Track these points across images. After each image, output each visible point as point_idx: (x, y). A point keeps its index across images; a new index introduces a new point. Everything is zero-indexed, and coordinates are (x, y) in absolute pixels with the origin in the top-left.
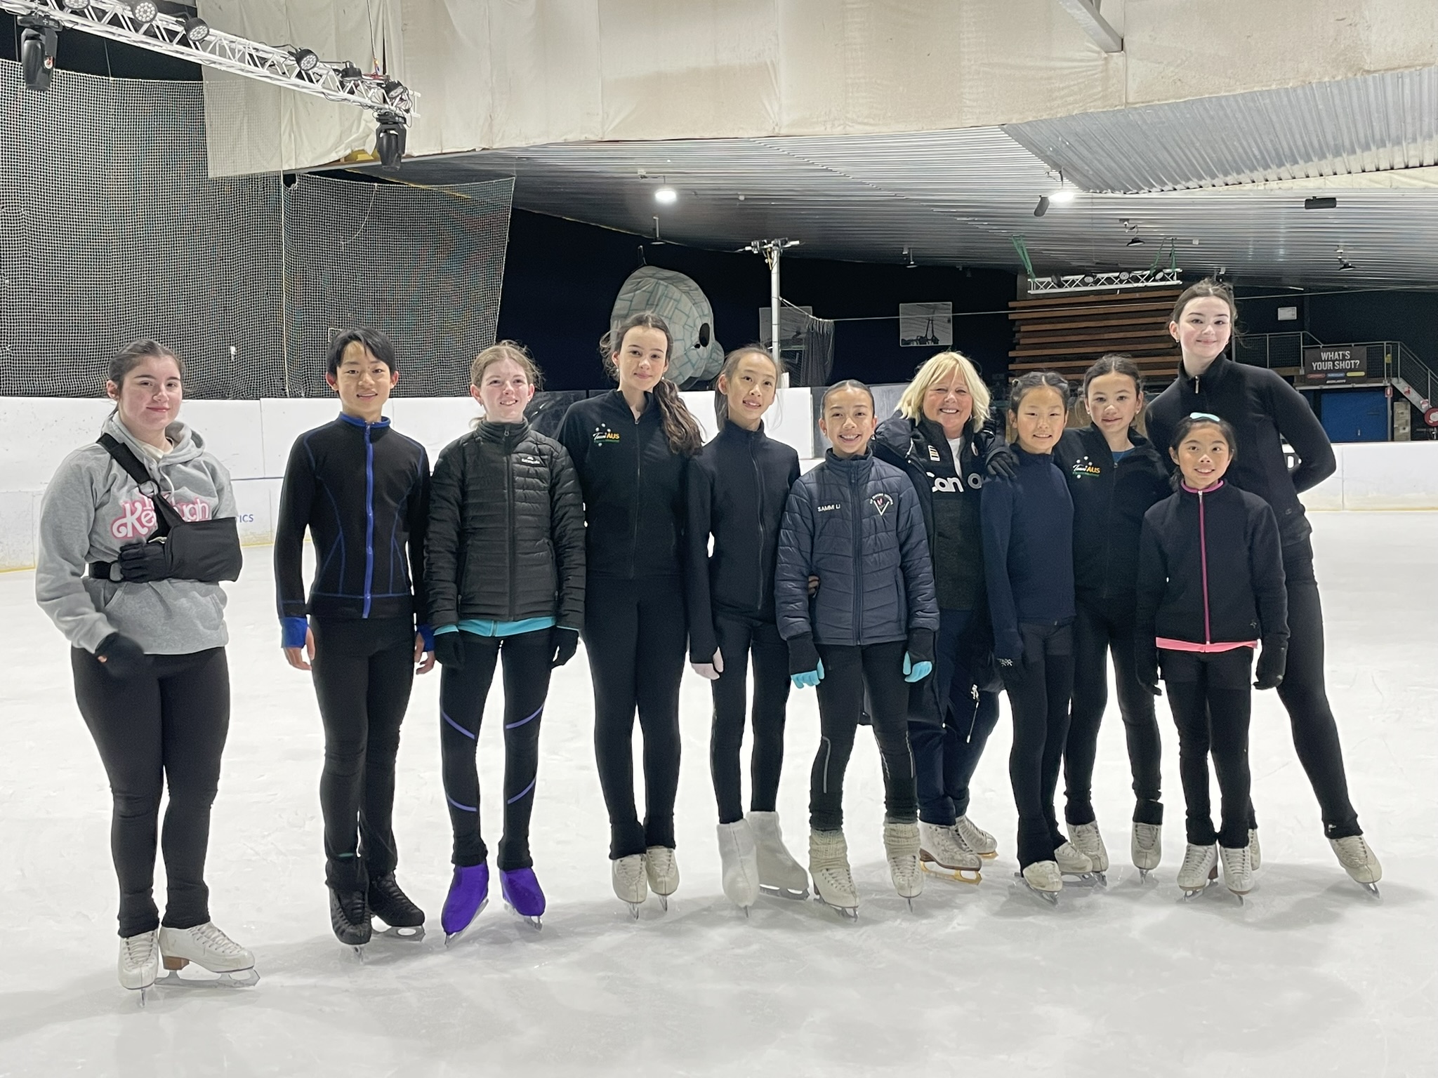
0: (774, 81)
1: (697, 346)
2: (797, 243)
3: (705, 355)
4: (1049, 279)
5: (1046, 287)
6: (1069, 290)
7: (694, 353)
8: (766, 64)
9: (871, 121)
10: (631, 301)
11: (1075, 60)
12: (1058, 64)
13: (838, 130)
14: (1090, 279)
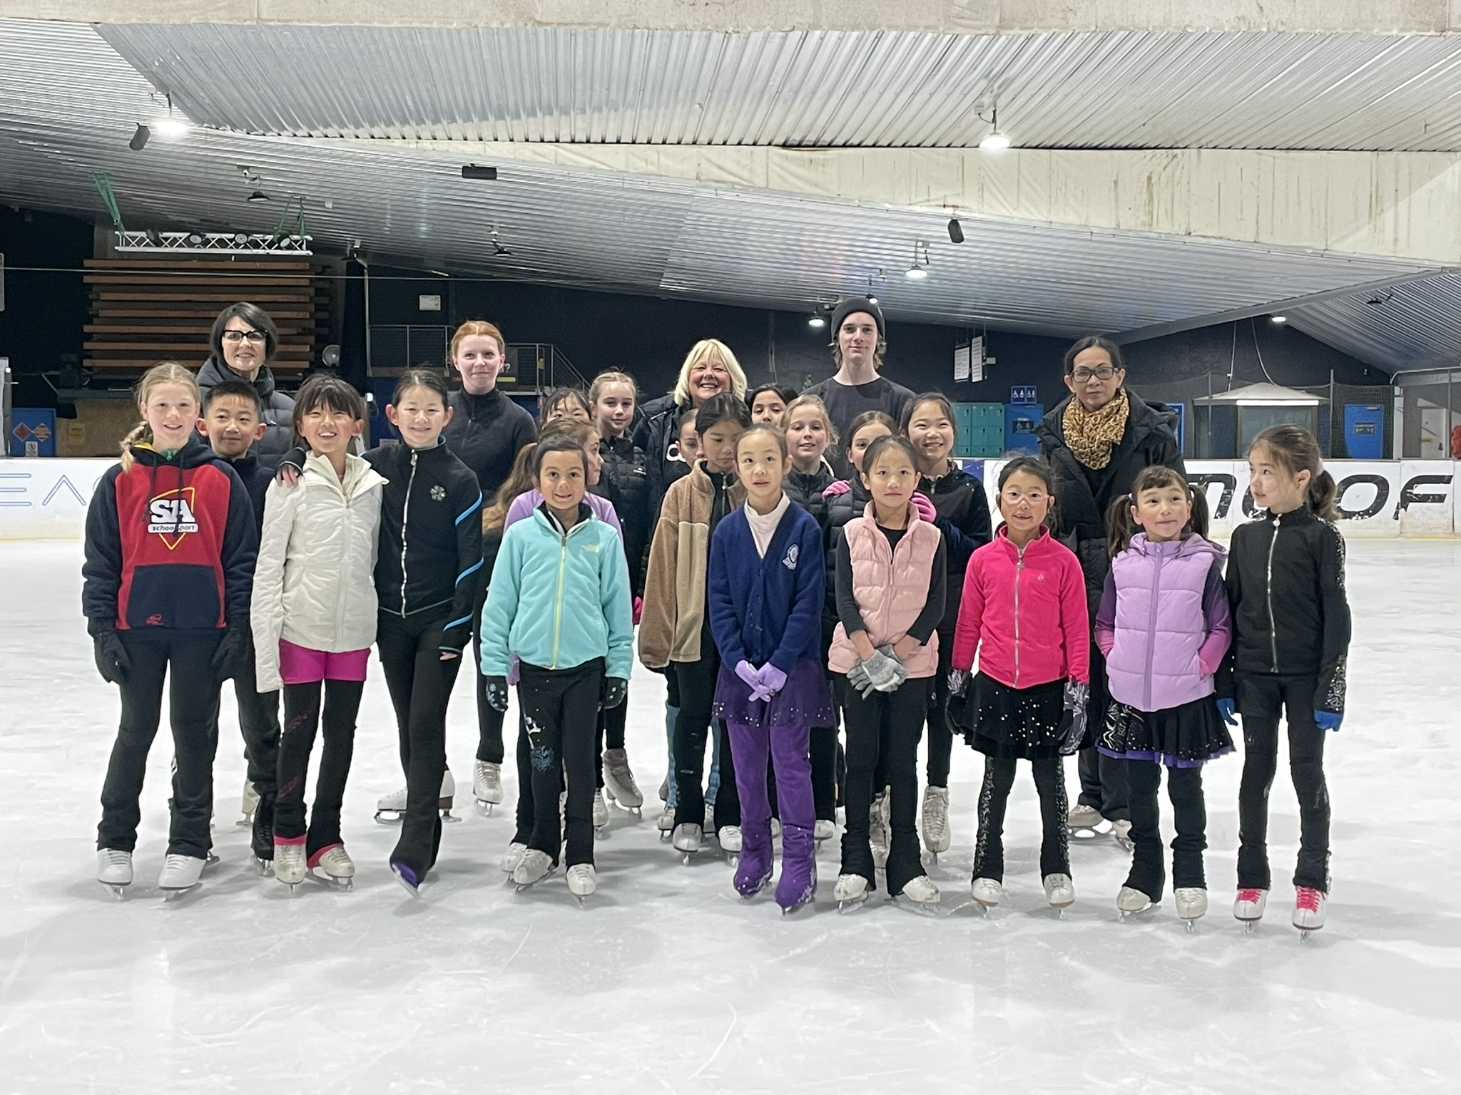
4: (143, 234)
14: (198, 239)
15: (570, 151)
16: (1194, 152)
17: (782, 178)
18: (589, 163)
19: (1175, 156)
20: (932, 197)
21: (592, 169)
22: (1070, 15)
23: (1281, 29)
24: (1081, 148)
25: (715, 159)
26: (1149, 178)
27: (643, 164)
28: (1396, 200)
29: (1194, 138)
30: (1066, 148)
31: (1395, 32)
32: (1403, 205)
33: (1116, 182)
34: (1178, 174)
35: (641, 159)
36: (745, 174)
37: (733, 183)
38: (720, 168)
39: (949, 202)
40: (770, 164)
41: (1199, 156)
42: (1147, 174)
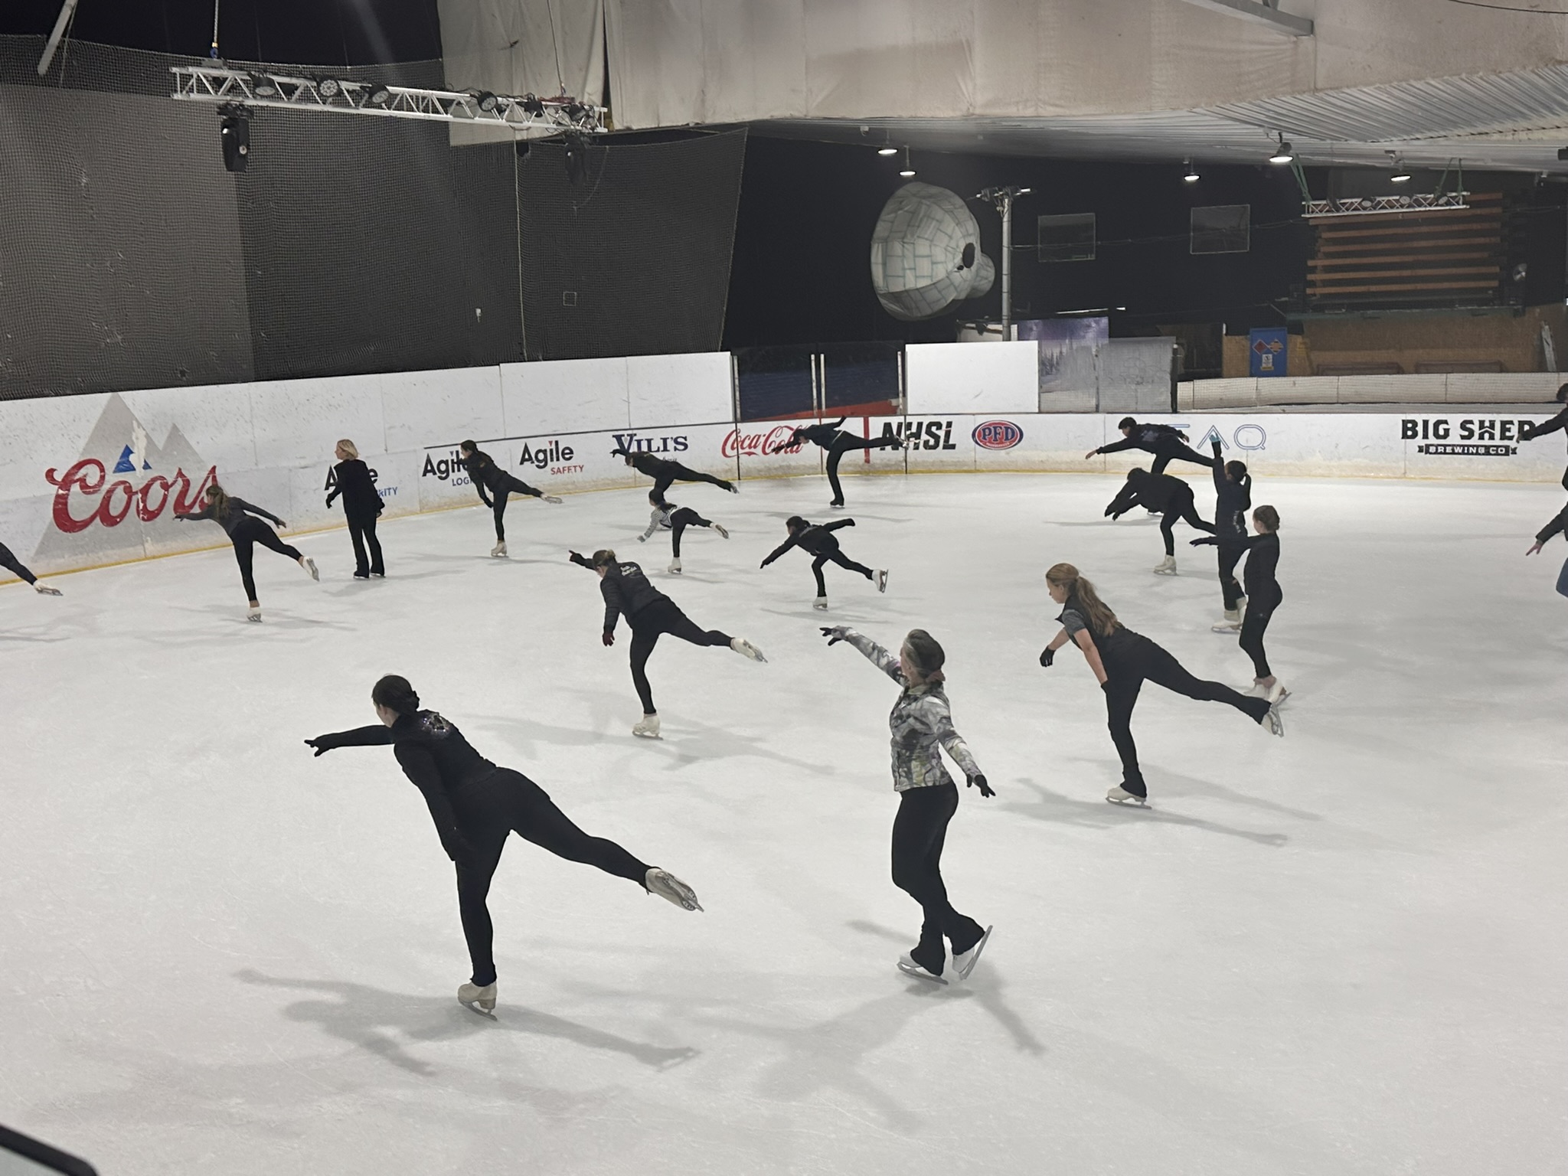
0: (968, 59)
1: (960, 268)
2: (1028, 190)
3: (969, 277)
4: (1324, 202)
5: (1321, 211)
6: (1346, 213)
7: (958, 277)
8: (961, 42)
9: (1064, 103)
11: (1263, 44)
13: (1029, 112)
14: (1367, 204)
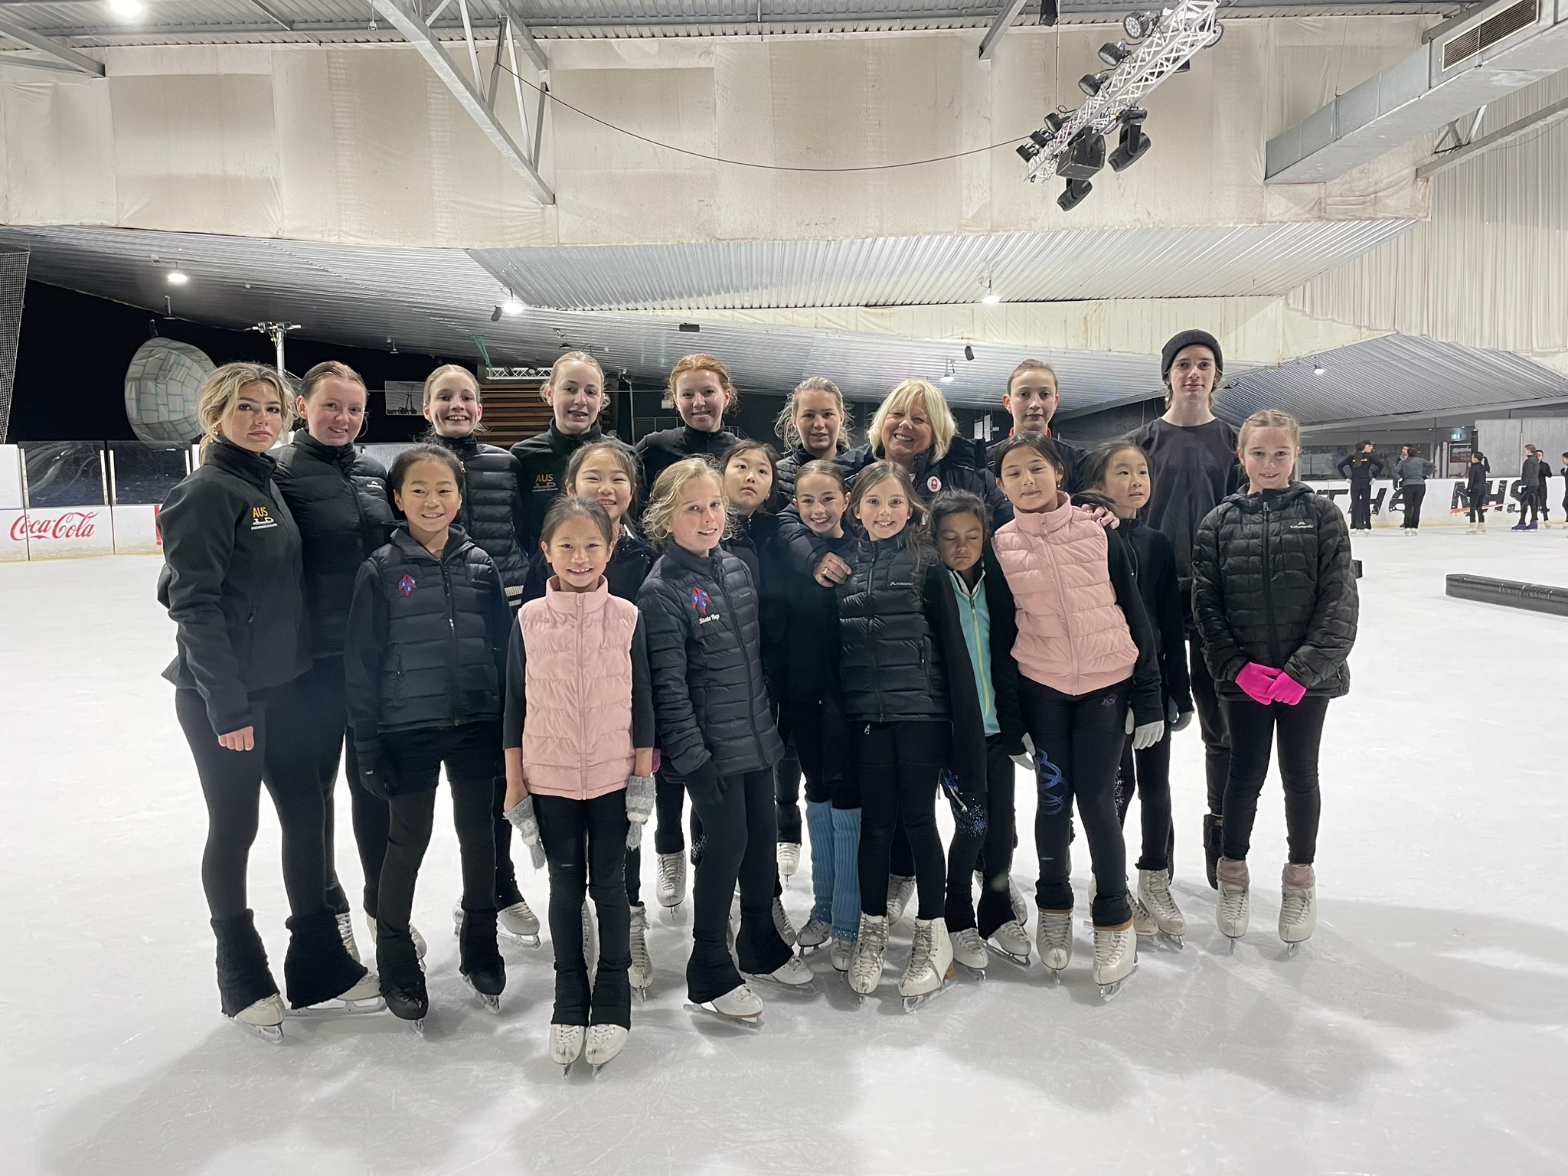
0: (276, 193)
2: (299, 326)
4: (503, 369)
5: (500, 375)
6: (517, 378)
8: (269, 179)
9: (362, 235)
10: (145, 366)
11: (519, 207)
12: (508, 208)
13: (334, 239)
14: (532, 371)
15: (741, 313)
16: (1112, 301)
17: (865, 325)
18: (752, 320)
19: (1101, 304)
20: (955, 332)
21: (754, 323)
22: (1033, 222)
23: (1162, 225)
24: (1044, 301)
25: (826, 315)
26: (1085, 318)
27: (783, 319)
28: (1237, 327)
29: (1112, 292)
30: (1035, 301)
31: (1231, 225)
32: (1241, 329)
33: (1065, 321)
34: (1102, 315)
35: (782, 316)
36: (843, 323)
37: (837, 329)
38: (829, 320)
39: (965, 336)
40: (859, 318)
41: (1116, 304)
42: (1084, 315)
